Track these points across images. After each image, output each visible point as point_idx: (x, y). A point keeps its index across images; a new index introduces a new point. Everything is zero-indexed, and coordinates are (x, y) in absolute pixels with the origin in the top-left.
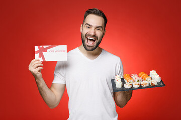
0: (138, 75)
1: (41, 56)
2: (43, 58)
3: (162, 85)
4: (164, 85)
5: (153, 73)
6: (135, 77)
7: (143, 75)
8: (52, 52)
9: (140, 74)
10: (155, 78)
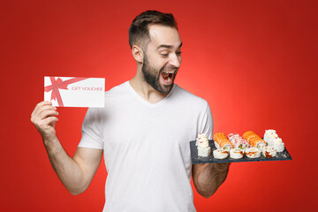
0: (241, 135)
1: (56, 96)
2: (60, 101)
3: (285, 156)
4: (289, 157)
5: (271, 135)
6: (235, 139)
7: (250, 135)
8: (76, 88)
9: (245, 135)
10: (273, 143)
